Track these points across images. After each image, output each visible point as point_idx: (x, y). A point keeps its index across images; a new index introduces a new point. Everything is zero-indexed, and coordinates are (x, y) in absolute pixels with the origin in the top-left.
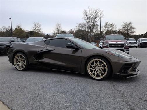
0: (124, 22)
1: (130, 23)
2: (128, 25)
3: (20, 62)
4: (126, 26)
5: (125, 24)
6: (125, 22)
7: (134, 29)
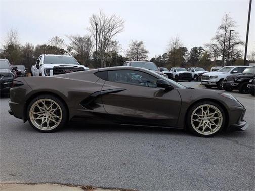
0: (132, 41)
1: (141, 43)
2: (139, 45)
3: (44, 114)
4: (136, 47)
5: (135, 44)
6: (134, 41)
7: (146, 52)
